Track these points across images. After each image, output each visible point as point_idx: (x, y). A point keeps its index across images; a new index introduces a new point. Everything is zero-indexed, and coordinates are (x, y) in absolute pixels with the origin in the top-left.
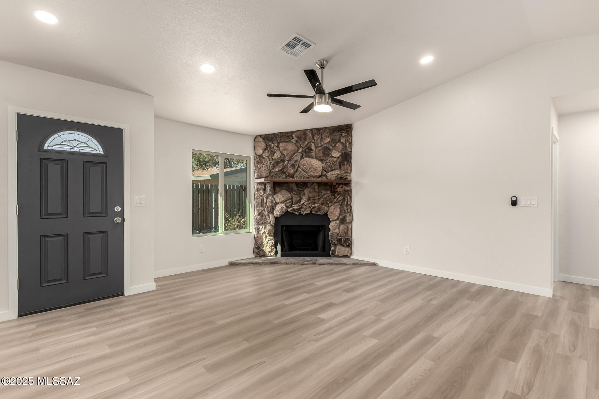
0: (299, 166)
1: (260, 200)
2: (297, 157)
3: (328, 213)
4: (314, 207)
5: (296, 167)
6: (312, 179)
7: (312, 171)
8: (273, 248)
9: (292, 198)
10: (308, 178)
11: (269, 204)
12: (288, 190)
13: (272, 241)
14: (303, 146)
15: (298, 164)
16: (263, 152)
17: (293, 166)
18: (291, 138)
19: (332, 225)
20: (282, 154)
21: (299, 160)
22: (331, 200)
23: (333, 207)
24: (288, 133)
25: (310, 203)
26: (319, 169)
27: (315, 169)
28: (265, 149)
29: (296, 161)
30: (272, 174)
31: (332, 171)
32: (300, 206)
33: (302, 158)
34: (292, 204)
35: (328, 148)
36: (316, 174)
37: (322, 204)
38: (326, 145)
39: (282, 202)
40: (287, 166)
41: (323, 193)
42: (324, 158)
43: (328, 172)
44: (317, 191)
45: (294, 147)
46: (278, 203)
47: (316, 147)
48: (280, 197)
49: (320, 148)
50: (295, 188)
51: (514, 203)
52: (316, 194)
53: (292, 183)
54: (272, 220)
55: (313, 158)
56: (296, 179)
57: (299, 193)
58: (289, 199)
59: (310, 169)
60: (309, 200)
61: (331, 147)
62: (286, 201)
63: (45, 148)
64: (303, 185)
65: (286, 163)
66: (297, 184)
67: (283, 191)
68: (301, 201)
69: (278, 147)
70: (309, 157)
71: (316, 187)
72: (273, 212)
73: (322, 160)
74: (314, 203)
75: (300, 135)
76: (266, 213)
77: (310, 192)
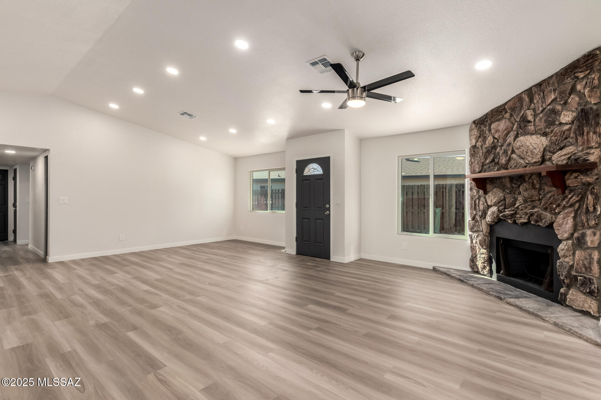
0: (513, 152)
1: (473, 202)
2: (510, 139)
3: (555, 225)
4: (532, 215)
5: (509, 152)
6: (529, 169)
7: (529, 156)
8: (486, 265)
9: (504, 199)
10: (526, 167)
11: (481, 207)
12: (500, 188)
13: (483, 256)
14: (518, 120)
15: (511, 149)
16: (477, 142)
17: (505, 152)
18: (504, 112)
19: (562, 248)
20: (494, 138)
21: (512, 143)
22: (559, 202)
23: (561, 216)
24: (500, 107)
25: (526, 207)
26: (536, 151)
27: (532, 153)
28: (479, 137)
29: (509, 144)
30: (485, 167)
31: (561, 149)
32: (513, 210)
33: (517, 136)
34: (505, 208)
35: (554, 112)
36: (534, 160)
37: (546, 209)
38: (549, 107)
39: (495, 205)
40: (499, 153)
41: (546, 191)
42: (547, 130)
43: (554, 153)
44: (537, 187)
45: (508, 123)
46: (492, 206)
47: (535, 116)
48: (491, 198)
49: (541, 115)
50: (508, 185)
52: (534, 192)
53: (505, 177)
54: (484, 227)
55: (533, 134)
56: (511, 171)
57: (512, 191)
58: (501, 201)
59: (527, 153)
60: (525, 201)
61: (559, 107)
62: (499, 203)
64: (520, 179)
65: (498, 149)
66: (512, 178)
67: (495, 190)
68: (515, 204)
69: (490, 130)
70: (526, 133)
71: (535, 182)
72: (485, 218)
73: (545, 134)
74: (534, 207)
75: (513, 104)
76: (478, 218)
77: (526, 190)
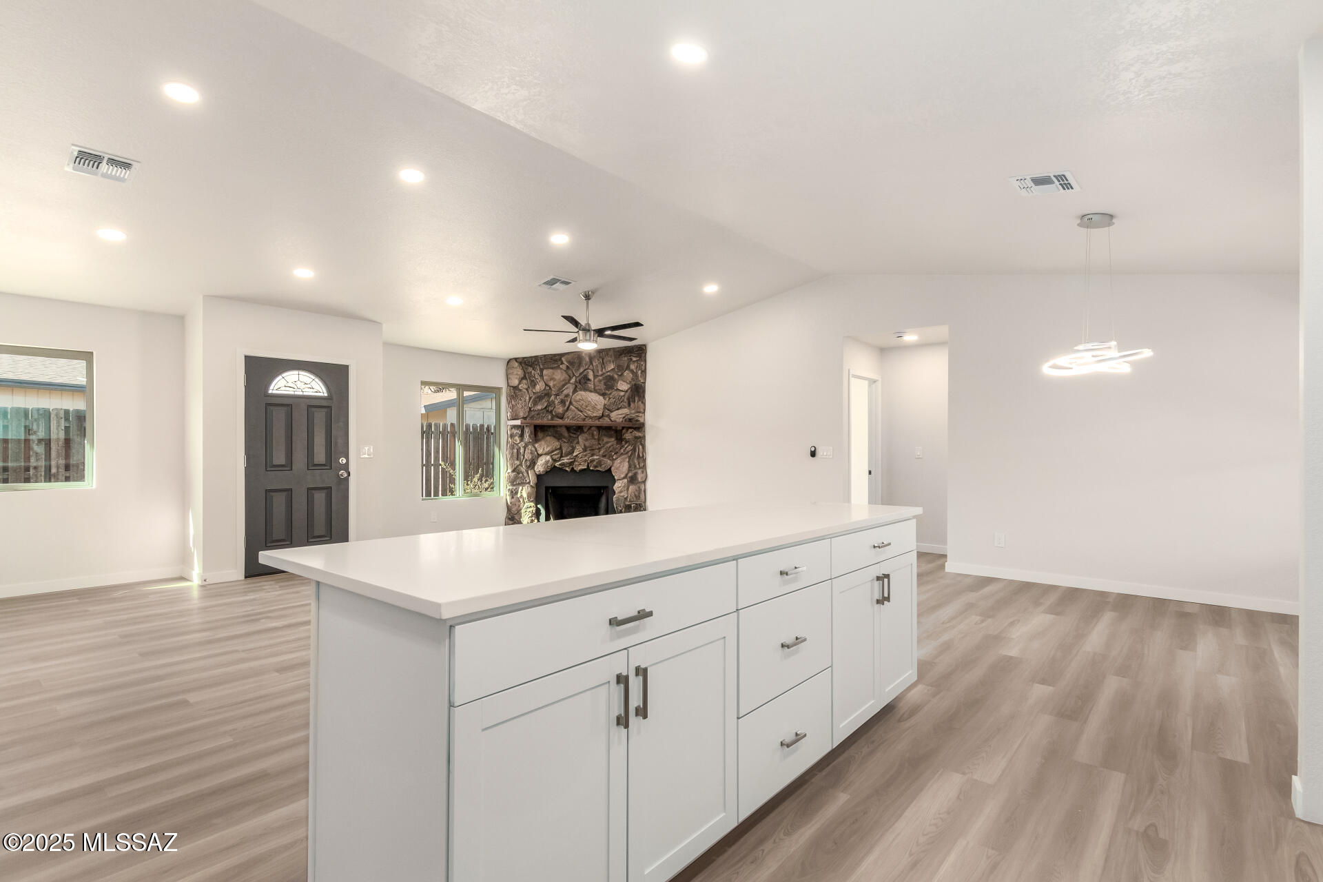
0: (571, 403)
1: (515, 451)
2: (569, 390)
3: (612, 469)
4: (592, 461)
5: (567, 403)
6: (589, 422)
7: (589, 410)
8: (533, 518)
9: (561, 448)
10: (584, 420)
11: (528, 456)
12: (554, 437)
13: (531, 509)
14: (577, 375)
15: (569, 400)
16: (520, 384)
17: (563, 402)
18: (560, 363)
19: (618, 486)
20: (546, 385)
21: (571, 394)
22: (617, 450)
23: (618, 461)
24: (555, 355)
25: (586, 455)
26: (599, 407)
27: (594, 408)
28: (523, 379)
29: (567, 396)
30: (533, 413)
31: (618, 409)
32: (572, 459)
33: (575, 391)
34: (561, 456)
35: (611, 378)
36: (595, 415)
37: (604, 456)
38: (609, 373)
39: (547, 454)
40: (553, 402)
41: (605, 441)
42: (607, 392)
43: (612, 412)
44: (596, 437)
45: (565, 376)
46: (542, 455)
47: (595, 376)
48: (542, 447)
49: (601, 378)
50: (566, 434)
51: (813, 454)
52: (595, 442)
53: (561, 426)
54: (532, 478)
55: (591, 391)
56: (567, 421)
57: (570, 440)
58: (556, 450)
59: (587, 406)
60: (585, 450)
61: (616, 376)
62: (553, 452)
63: (270, 392)
64: (579, 429)
65: (553, 397)
66: (568, 428)
67: (548, 438)
68: (573, 452)
69: (542, 376)
70: (586, 390)
71: (595, 433)
72: (533, 468)
73: (603, 395)
74: (593, 455)
75: (572, 358)
76: (523, 469)
77: (586, 440)
